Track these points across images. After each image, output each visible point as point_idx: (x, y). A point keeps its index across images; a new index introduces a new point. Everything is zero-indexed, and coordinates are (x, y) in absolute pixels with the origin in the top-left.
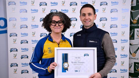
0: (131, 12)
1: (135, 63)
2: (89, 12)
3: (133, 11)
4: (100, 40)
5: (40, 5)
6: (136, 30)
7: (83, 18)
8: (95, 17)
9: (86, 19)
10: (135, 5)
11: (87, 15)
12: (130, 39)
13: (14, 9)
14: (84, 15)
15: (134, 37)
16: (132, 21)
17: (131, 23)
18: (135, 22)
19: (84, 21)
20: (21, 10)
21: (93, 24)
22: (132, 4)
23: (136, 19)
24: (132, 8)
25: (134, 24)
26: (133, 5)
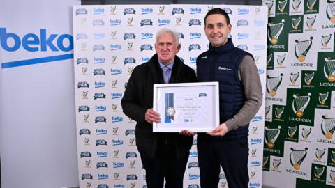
0: (268, 27)
1: (274, 106)
2: (219, 22)
3: (271, 25)
4: (236, 66)
5: (125, 14)
6: (276, 54)
7: (210, 31)
8: (230, 29)
9: (215, 34)
10: (274, 16)
11: (216, 26)
12: (267, 69)
13: (84, 20)
14: (211, 26)
15: (273, 66)
16: (270, 39)
17: (269, 43)
18: (274, 41)
19: (211, 36)
20: (94, 21)
21: (227, 40)
22: (269, 15)
23: (277, 36)
24: (270, 20)
25: (273, 45)
26: (271, 16)
